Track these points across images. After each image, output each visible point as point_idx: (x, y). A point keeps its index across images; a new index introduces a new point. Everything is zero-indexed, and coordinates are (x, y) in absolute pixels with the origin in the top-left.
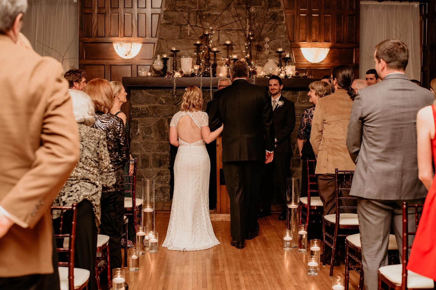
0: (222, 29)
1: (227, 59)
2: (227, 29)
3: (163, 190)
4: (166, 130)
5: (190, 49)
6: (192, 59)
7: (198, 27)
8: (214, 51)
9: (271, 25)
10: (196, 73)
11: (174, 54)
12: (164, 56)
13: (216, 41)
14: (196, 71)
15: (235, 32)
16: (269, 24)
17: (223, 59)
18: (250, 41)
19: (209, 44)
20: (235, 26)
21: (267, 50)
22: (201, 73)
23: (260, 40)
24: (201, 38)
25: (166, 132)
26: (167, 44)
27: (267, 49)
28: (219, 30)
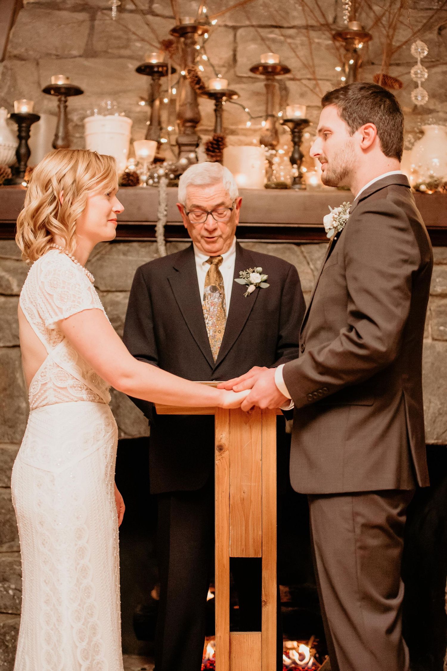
0: (247, 23)
1: (265, 125)
2: (263, 23)
3: (8, 638)
4: (22, 399)
5: (125, 92)
6: (129, 121)
7: (157, 15)
8: (215, 90)
9: (430, 13)
10: (142, 173)
11: (60, 100)
12: (18, 108)
13: (223, 66)
14: (143, 165)
15: (297, 34)
16: (422, 9)
17: (249, 124)
18: (355, 56)
19: (193, 62)
20: (295, 14)
21: (420, 88)
22: (161, 171)
23: (391, 65)
24: (167, 45)
25: (19, 408)
26: (39, 77)
27: (422, 86)
28: (235, 28)
